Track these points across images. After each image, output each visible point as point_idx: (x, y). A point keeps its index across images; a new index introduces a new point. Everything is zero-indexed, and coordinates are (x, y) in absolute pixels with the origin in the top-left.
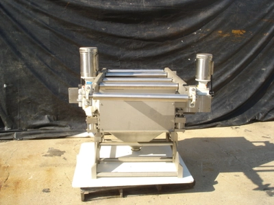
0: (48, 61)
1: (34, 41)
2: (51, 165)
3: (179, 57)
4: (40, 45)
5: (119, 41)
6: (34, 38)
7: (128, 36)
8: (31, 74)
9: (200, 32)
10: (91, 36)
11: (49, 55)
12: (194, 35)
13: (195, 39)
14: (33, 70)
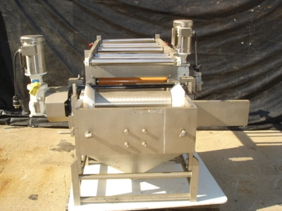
0: (71, 38)
1: (56, 15)
2: (54, 163)
3: (229, 40)
4: (61, 20)
5: (155, 17)
6: (55, 11)
7: (167, 11)
8: (52, 52)
9: (258, 9)
10: (122, 11)
11: (72, 31)
12: (251, 12)
13: (251, 18)
14: (53, 48)
